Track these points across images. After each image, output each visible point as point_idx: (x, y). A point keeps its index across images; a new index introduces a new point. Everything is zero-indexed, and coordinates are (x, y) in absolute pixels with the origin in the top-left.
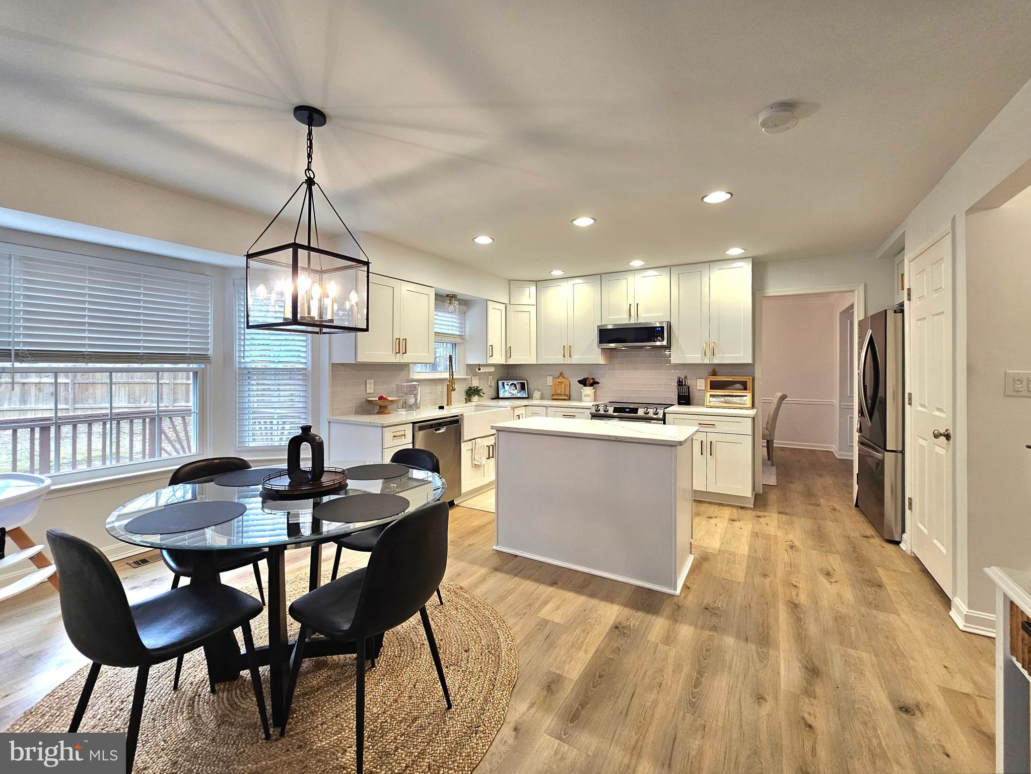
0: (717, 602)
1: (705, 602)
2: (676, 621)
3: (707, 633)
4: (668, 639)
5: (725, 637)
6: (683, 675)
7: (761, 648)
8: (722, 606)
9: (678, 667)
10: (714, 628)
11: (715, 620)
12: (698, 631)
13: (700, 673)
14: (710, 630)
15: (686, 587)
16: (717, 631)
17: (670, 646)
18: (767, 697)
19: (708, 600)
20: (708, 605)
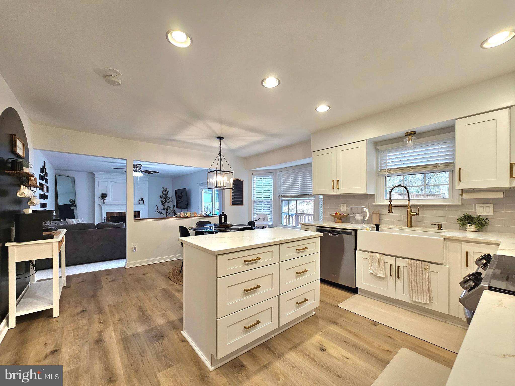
0: (160, 344)
1: (166, 339)
2: (169, 322)
3: (152, 326)
4: (164, 316)
5: (143, 330)
6: (149, 310)
7: (125, 336)
8: (156, 343)
9: (152, 311)
10: (151, 330)
11: (153, 333)
12: (156, 325)
13: (144, 314)
14: (152, 328)
15: (184, 340)
16: (149, 330)
17: (162, 314)
18: (117, 321)
19: (166, 341)
20: (164, 339)
